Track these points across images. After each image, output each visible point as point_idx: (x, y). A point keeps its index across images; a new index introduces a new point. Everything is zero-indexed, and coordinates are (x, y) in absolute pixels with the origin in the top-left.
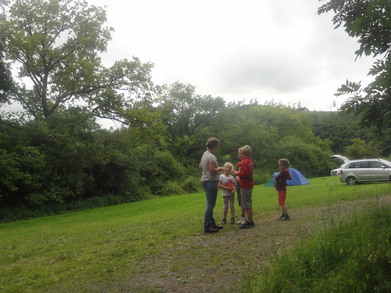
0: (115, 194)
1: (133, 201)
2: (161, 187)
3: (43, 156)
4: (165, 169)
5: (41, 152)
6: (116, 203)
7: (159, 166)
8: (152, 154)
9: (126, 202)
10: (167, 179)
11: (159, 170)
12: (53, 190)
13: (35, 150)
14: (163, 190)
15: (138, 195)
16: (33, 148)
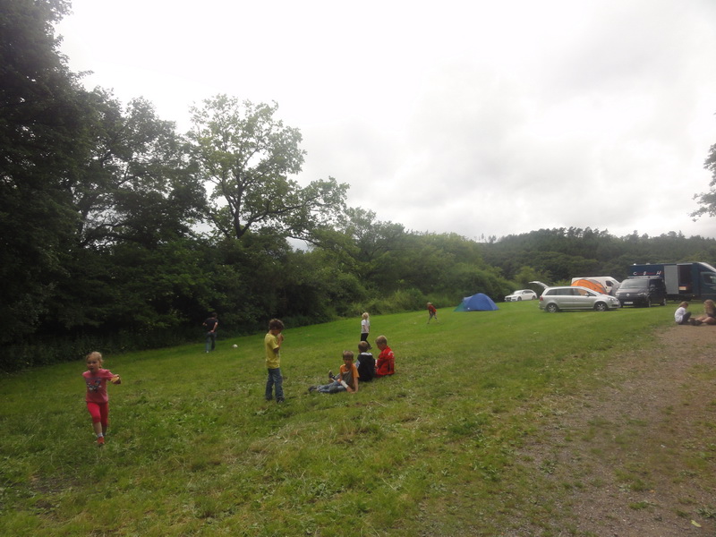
0: (305, 315)
1: (322, 322)
2: (346, 309)
3: (238, 275)
4: (349, 291)
5: (236, 270)
6: (306, 324)
7: (343, 288)
8: (336, 276)
9: (315, 323)
10: (351, 301)
11: (343, 291)
12: (247, 309)
13: (230, 268)
14: (347, 311)
15: (326, 316)
16: (228, 266)
